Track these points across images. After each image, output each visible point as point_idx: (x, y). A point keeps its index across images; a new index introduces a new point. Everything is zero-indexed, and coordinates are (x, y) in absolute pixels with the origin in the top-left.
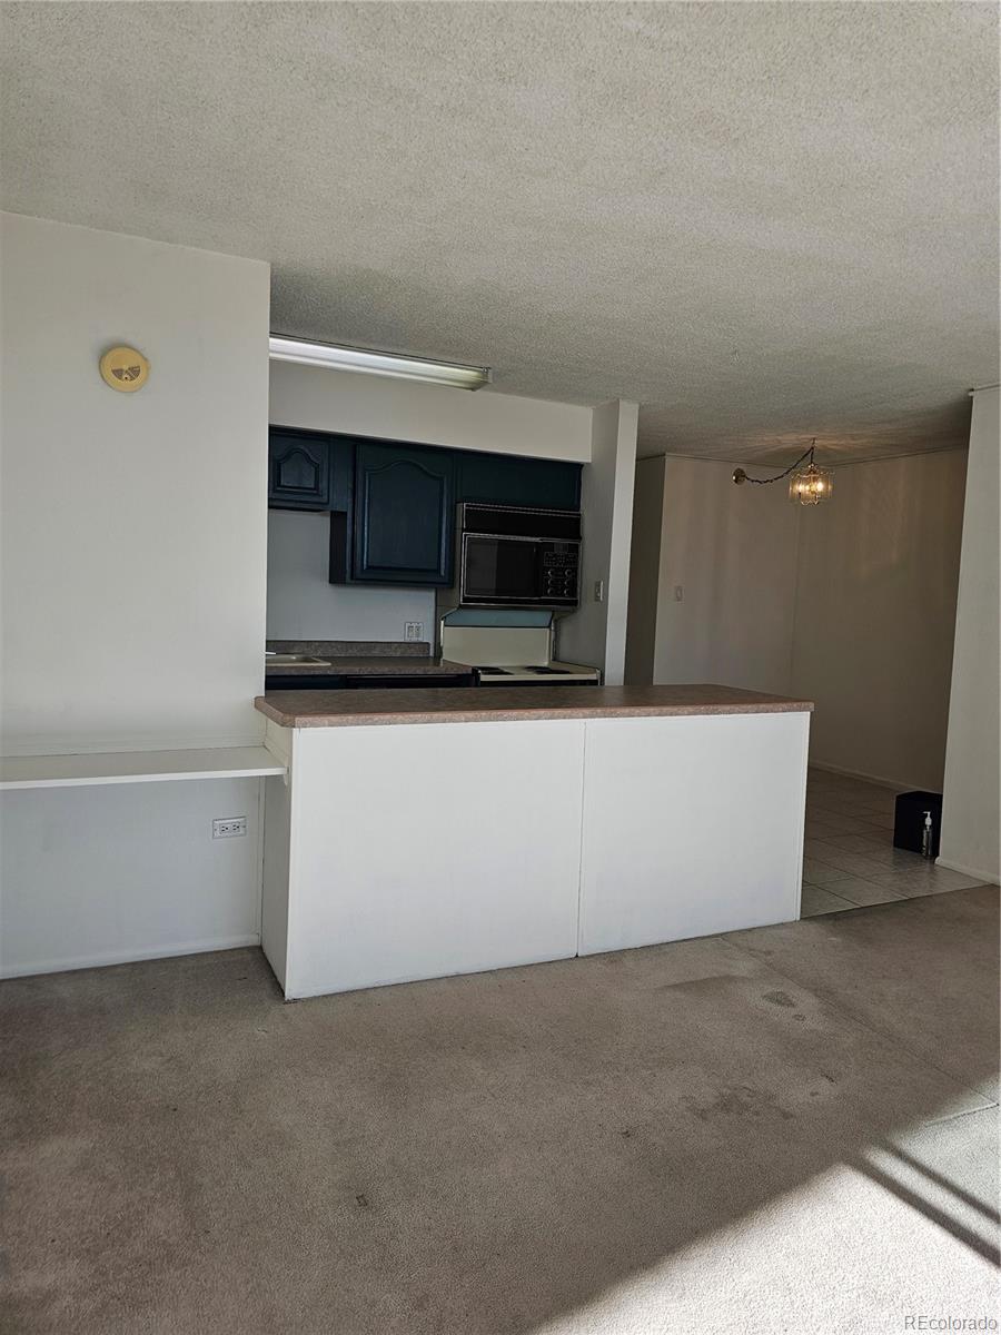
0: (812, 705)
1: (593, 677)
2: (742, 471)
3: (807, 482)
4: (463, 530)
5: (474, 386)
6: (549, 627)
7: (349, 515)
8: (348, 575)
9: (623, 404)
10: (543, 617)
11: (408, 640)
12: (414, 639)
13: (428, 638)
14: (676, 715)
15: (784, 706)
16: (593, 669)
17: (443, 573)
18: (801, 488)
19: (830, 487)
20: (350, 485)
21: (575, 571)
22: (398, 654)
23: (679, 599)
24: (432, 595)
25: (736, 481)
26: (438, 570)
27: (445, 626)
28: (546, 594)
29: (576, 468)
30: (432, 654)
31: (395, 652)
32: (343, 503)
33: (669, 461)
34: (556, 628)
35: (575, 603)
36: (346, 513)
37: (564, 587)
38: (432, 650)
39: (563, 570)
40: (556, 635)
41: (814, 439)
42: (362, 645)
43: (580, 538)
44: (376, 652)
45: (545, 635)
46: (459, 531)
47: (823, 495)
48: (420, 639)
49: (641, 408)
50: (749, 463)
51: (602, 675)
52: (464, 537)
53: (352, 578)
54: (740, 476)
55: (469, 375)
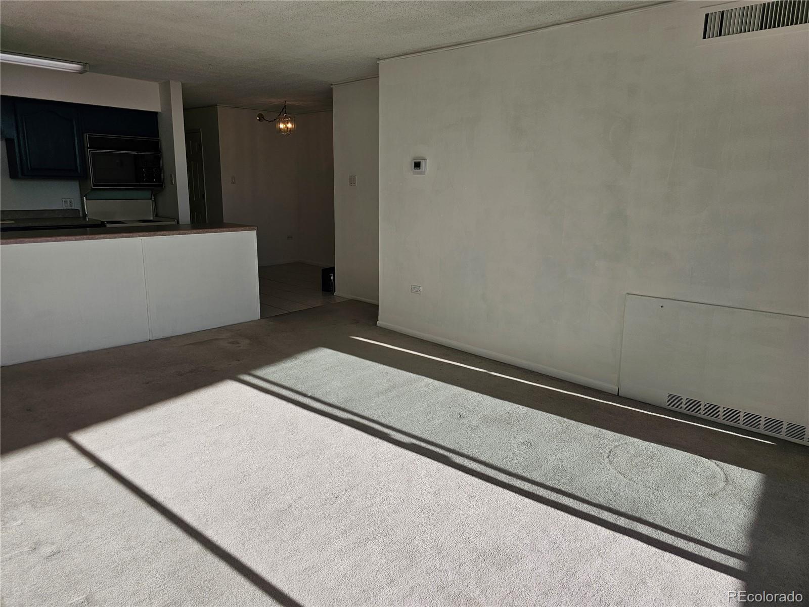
0: (256, 228)
1: (174, 223)
2: (262, 115)
3: (285, 123)
4: (88, 148)
5: (81, 72)
6: (151, 199)
7: (15, 141)
8: (20, 173)
9: (172, 82)
10: (148, 194)
11: (65, 208)
12: (69, 208)
13: (77, 206)
14: (187, 234)
15: (242, 228)
16: (173, 219)
17: (79, 172)
18: (282, 126)
19: (293, 126)
20: (14, 124)
21: (159, 169)
22: (60, 216)
23: (233, 183)
24: (77, 183)
25: (259, 120)
26: (77, 170)
27: (86, 200)
29: (153, 115)
30: (80, 215)
31: (58, 215)
33: (219, 109)
34: (154, 199)
35: (161, 186)
36: (14, 139)
38: (81, 213)
39: (152, 168)
40: (155, 203)
41: (285, 101)
42: (36, 212)
43: (161, 151)
44: (46, 215)
45: (150, 203)
46: (86, 148)
47: (292, 130)
48: (73, 207)
49: (183, 85)
50: (265, 111)
51: (178, 222)
52: (89, 152)
53: (22, 175)
54: (261, 117)
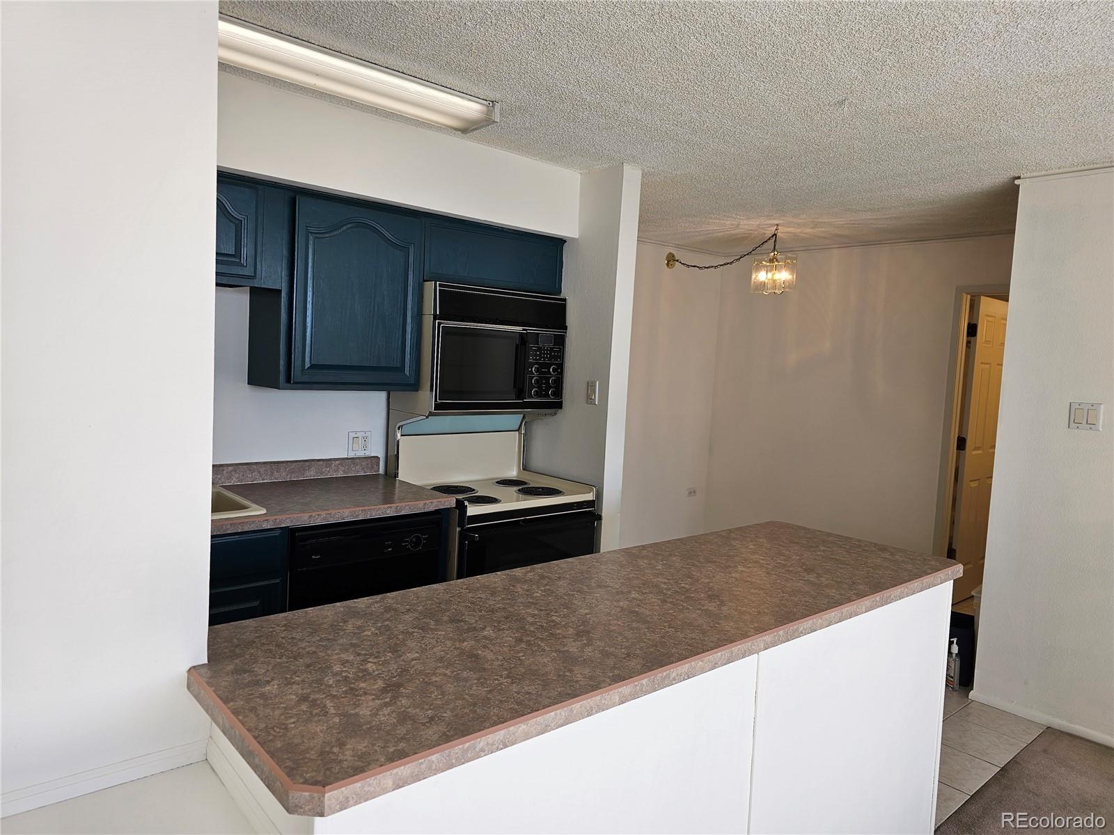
1: (589, 496)
2: (676, 256)
3: (768, 270)
4: (436, 317)
5: (468, 128)
6: (519, 430)
7: (284, 294)
8: (282, 377)
9: (627, 168)
10: (512, 419)
11: (351, 455)
12: (361, 454)
13: (377, 450)
17: (407, 372)
18: (762, 276)
19: (795, 276)
20: (285, 252)
21: (560, 368)
22: (340, 474)
24: (381, 396)
25: (666, 266)
26: (402, 368)
27: (403, 434)
28: (530, 396)
29: (557, 243)
30: (381, 471)
31: (337, 471)
32: (272, 276)
34: (527, 432)
35: (559, 405)
36: (279, 291)
37: (549, 387)
38: (383, 466)
39: (548, 365)
40: (527, 440)
41: (777, 225)
42: (293, 466)
43: (566, 328)
44: (311, 474)
45: (513, 441)
46: (427, 319)
47: (787, 285)
48: (368, 453)
50: (679, 247)
51: (599, 495)
52: (437, 327)
53: (288, 380)
54: (671, 260)
55: (471, 108)
